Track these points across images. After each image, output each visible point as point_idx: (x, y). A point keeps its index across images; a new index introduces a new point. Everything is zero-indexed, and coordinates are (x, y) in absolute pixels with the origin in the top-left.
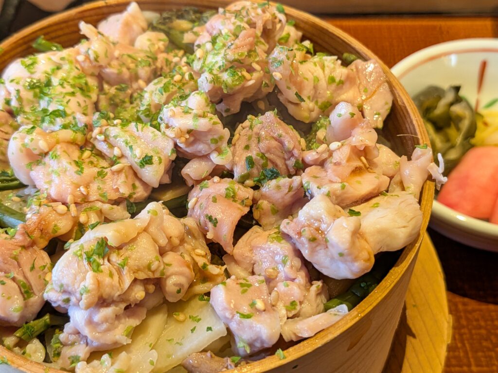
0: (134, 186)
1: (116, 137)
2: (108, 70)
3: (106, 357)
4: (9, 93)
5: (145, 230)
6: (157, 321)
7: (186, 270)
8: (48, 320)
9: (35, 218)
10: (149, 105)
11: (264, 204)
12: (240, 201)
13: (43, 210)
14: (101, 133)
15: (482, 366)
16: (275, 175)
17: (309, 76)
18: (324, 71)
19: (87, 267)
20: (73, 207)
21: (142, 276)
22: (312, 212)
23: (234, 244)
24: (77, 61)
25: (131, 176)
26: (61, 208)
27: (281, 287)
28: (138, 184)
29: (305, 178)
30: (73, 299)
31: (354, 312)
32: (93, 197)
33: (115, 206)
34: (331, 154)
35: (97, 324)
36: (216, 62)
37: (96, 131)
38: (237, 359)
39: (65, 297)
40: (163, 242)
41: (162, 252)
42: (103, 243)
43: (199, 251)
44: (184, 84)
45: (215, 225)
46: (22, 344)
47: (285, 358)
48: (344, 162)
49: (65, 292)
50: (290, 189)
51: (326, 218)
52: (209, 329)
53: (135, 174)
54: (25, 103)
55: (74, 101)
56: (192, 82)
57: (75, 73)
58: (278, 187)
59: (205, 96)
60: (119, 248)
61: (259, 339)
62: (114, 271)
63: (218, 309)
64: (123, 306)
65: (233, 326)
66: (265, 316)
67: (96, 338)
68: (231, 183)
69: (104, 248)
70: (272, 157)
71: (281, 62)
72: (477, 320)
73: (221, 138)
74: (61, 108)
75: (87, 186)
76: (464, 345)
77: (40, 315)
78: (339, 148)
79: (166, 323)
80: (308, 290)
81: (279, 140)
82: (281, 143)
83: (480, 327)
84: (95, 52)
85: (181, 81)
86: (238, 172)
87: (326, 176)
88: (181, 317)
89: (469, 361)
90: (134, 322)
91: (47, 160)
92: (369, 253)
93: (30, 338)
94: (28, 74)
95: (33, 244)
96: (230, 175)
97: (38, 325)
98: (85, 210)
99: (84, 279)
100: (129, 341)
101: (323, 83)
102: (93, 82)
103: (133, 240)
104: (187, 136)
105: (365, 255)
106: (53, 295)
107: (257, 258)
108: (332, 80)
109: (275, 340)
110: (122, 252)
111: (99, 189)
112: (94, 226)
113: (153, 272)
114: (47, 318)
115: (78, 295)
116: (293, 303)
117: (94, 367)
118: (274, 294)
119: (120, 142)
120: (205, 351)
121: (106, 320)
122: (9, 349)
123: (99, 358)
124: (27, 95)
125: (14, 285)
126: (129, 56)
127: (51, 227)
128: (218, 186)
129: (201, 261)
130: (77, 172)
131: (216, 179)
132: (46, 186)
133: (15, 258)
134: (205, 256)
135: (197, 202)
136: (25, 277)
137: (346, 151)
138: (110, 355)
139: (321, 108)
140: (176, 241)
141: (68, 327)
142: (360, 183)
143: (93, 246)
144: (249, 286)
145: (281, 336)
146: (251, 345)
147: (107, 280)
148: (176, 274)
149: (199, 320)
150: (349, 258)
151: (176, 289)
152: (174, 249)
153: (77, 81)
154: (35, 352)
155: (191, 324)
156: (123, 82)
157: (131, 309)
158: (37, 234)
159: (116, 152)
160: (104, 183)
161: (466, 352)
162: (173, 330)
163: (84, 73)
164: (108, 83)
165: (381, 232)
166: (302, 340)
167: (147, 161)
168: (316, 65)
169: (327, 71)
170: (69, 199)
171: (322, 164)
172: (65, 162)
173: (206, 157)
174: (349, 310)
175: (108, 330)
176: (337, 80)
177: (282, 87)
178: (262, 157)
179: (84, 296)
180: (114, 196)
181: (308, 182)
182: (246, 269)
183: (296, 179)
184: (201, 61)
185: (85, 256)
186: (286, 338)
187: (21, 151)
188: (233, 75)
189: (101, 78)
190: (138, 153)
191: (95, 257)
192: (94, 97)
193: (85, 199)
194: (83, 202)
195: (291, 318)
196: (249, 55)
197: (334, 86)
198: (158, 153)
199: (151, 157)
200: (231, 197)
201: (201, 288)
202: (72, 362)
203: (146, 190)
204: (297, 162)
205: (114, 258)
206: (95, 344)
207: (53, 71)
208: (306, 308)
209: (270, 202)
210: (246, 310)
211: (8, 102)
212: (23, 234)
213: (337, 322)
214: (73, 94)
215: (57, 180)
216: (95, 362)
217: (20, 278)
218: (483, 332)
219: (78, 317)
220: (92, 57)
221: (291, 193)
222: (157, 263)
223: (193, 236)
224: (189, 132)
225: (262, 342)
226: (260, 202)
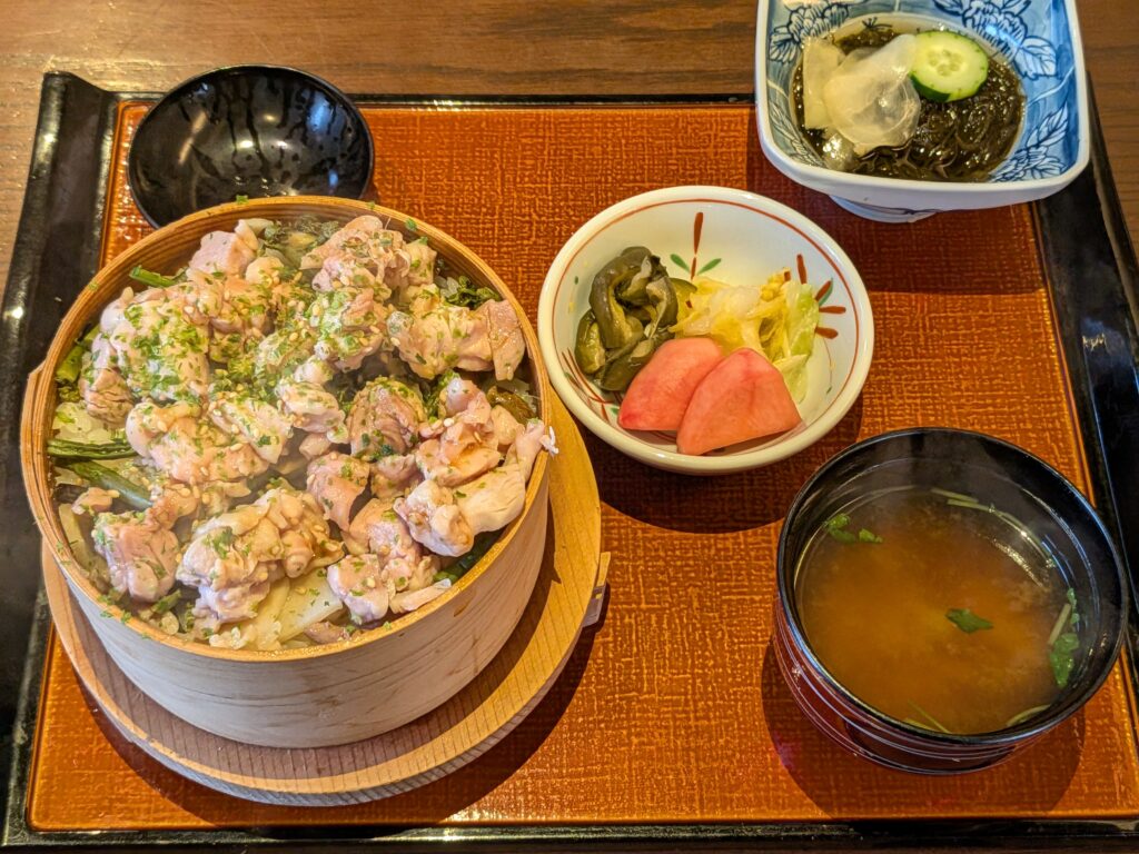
0: (253, 463)
1: (233, 415)
2: (219, 321)
3: (235, 630)
4: (115, 351)
5: (266, 516)
6: (280, 593)
7: (305, 549)
8: (179, 595)
9: (161, 502)
10: (265, 366)
11: (381, 479)
12: (355, 480)
13: (168, 493)
14: (217, 408)
15: (653, 603)
16: (391, 452)
17: (433, 333)
18: (448, 323)
19: (215, 554)
20: (195, 488)
21: (264, 558)
22: (419, 498)
23: (350, 522)
24: (185, 312)
25: (250, 453)
26: (185, 491)
27: (392, 565)
28: (256, 459)
29: (417, 457)
30: (204, 581)
31: (455, 587)
32: (213, 477)
33: (235, 484)
34: (446, 429)
35: (226, 602)
36: (333, 324)
37: (212, 405)
38: (351, 628)
39: (197, 579)
40: (283, 524)
41: (282, 533)
42: (228, 531)
43: (318, 527)
44: (301, 343)
45: (331, 508)
46: (157, 616)
47: (391, 629)
48: (456, 440)
49: (195, 575)
50: (405, 466)
51: (431, 505)
52: (327, 603)
53: (254, 450)
54: (132, 362)
55: (185, 362)
56: (309, 340)
57: (183, 327)
58: (394, 465)
59: (321, 364)
60: (242, 535)
61: (369, 613)
62: (239, 557)
63: (334, 587)
64: (248, 586)
65: (348, 602)
66: (375, 592)
67: (225, 613)
68: (349, 460)
69: (228, 536)
70: (388, 433)
71: (399, 329)
72: (656, 550)
73: (337, 420)
74: (174, 374)
75: (207, 467)
76: (636, 580)
77: (171, 591)
78: (452, 425)
79: (288, 595)
80: (417, 565)
81: (394, 417)
82: (397, 420)
83: (658, 558)
84: (205, 306)
85: (296, 340)
86: (356, 447)
87: (438, 454)
88: (302, 590)
89: (640, 598)
90: (259, 597)
91: (165, 439)
92: (468, 537)
93: (165, 611)
94: (133, 330)
95: (162, 526)
96: (349, 452)
97: (170, 600)
98: (207, 491)
99: (213, 565)
100: (256, 615)
101: (448, 336)
102: (202, 333)
103: (256, 527)
104: (303, 419)
105: (463, 538)
106: (185, 577)
107: (372, 535)
108: (457, 333)
109: (383, 614)
110: (245, 538)
111: (219, 468)
112: (218, 515)
113: (275, 556)
114: (178, 592)
115: (209, 579)
116: (402, 580)
117: (225, 639)
118: (384, 572)
119: (238, 419)
120: (324, 621)
121: (234, 598)
122: (145, 621)
123: (230, 629)
124: (135, 354)
125: (149, 568)
126: (241, 300)
127: (176, 512)
128: (335, 463)
129: (321, 538)
130: (197, 453)
131: (333, 455)
132: (168, 467)
133: (148, 544)
134: (324, 532)
135: (315, 478)
136: (157, 560)
137: (459, 428)
138: (239, 628)
139: (447, 361)
140: (295, 521)
141: (199, 603)
142: (468, 462)
143: (219, 533)
144: (363, 564)
145: (389, 609)
146: (363, 617)
147: (234, 566)
148: (296, 554)
149: (318, 594)
150: (449, 543)
151: (296, 567)
152: (293, 527)
153: (187, 335)
154: (170, 624)
155: (311, 597)
156: (236, 332)
157: (256, 587)
158: (163, 518)
159: (234, 429)
160: (224, 462)
161: (638, 588)
162: (296, 602)
163: (192, 325)
164: (219, 331)
165: (480, 515)
166: (408, 612)
167: (265, 441)
168: (440, 318)
169: (452, 325)
170: (191, 481)
171: (438, 437)
172: (184, 442)
173: (323, 435)
174: (453, 583)
175: (236, 607)
176: (463, 333)
177: (402, 350)
178: (378, 435)
179: (214, 581)
180: (234, 475)
181: (420, 462)
182: (362, 545)
183: (410, 458)
184: (318, 319)
185: (212, 544)
186: (395, 610)
187: (140, 431)
188: (349, 344)
189: (212, 328)
190: (256, 433)
191: (221, 545)
192: (205, 349)
193: (206, 479)
194: (203, 482)
195: (401, 592)
196: (366, 318)
197: (460, 339)
198: (275, 432)
199: (269, 438)
200: (348, 475)
201: (320, 562)
202: (206, 635)
203: (264, 465)
204: (413, 437)
205: (239, 544)
206: (225, 617)
207: (160, 326)
208: (415, 582)
209: (386, 477)
210: (358, 588)
211: (115, 360)
212: (151, 520)
213: (440, 596)
214: (184, 355)
215: (177, 461)
216: (226, 634)
217: (153, 561)
218: (661, 563)
219: (208, 596)
220: (202, 310)
221: (406, 470)
222: (277, 548)
223: (312, 511)
224: (305, 415)
225: (373, 615)
226: (377, 477)
